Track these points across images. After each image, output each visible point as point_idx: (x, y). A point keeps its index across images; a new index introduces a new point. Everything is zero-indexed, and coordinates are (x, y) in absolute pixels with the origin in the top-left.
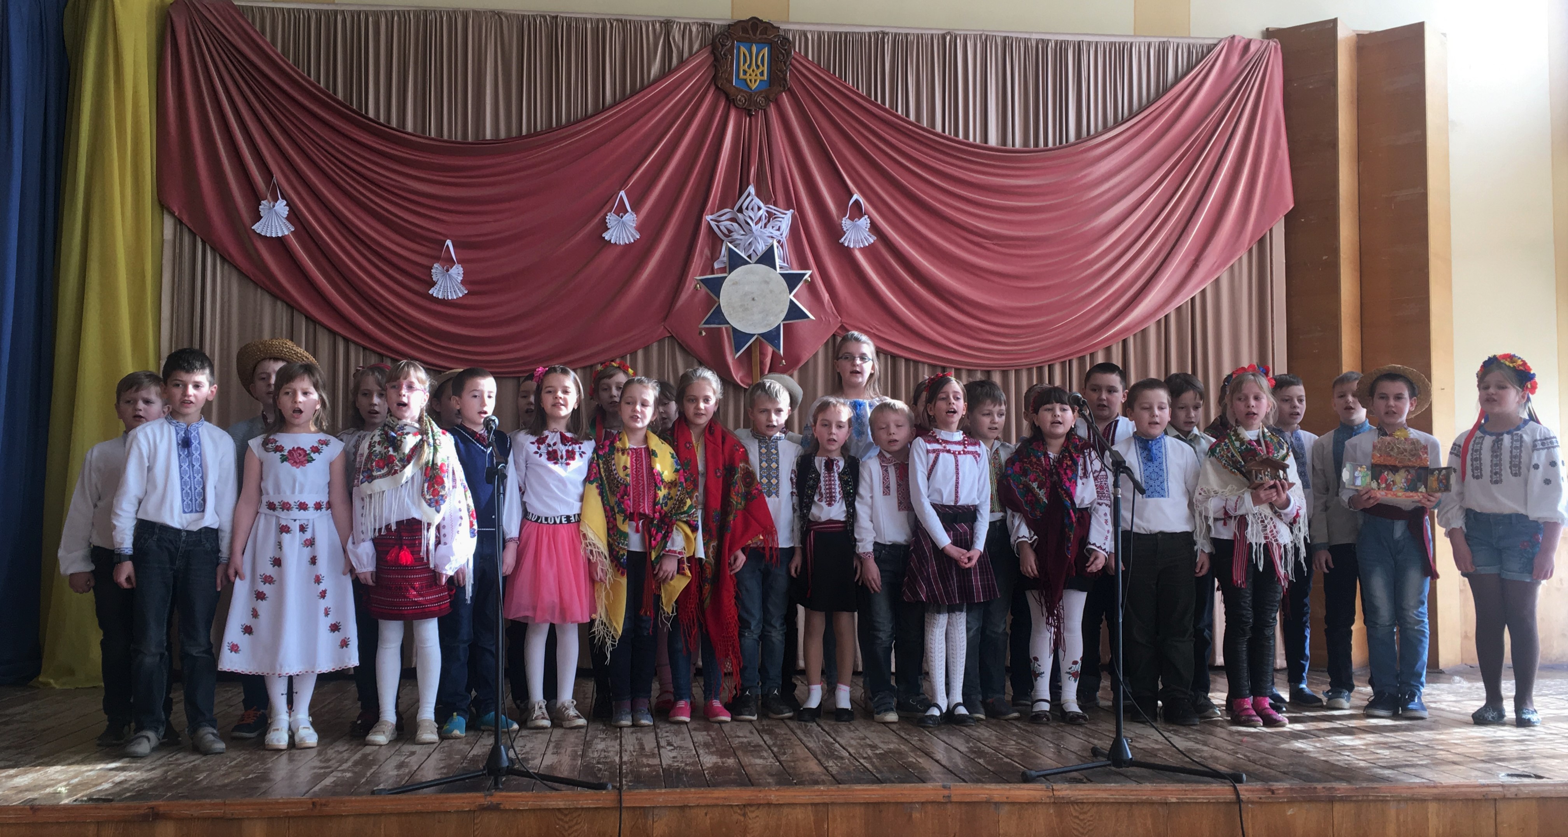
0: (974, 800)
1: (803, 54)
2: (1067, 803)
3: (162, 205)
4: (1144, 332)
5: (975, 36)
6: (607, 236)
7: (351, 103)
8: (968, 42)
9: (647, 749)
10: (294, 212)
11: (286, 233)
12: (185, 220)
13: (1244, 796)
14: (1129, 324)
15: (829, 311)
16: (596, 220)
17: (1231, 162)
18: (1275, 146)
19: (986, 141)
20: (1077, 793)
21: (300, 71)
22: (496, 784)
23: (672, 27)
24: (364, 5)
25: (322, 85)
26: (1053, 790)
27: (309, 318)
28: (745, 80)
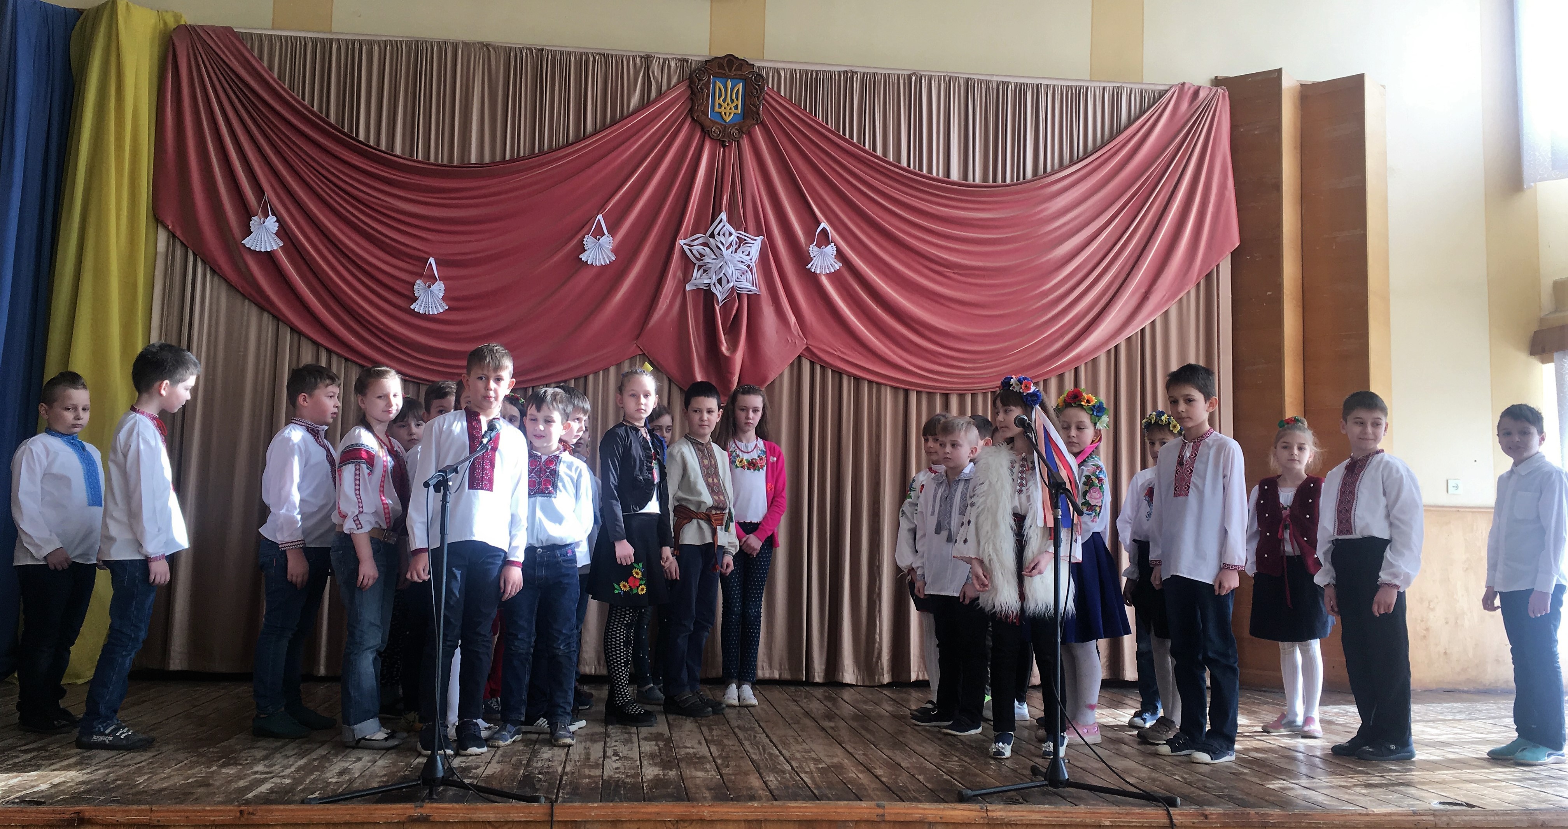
0: (908, 819)
1: (775, 89)
2: (1001, 824)
3: (157, 218)
4: (1095, 361)
5: (939, 77)
6: (583, 257)
7: (343, 127)
8: (933, 82)
9: (592, 759)
10: (284, 230)
11: (275, 248)
12: (178, 233)
13: (1177, 820)
14: (1082, 352)
15: (795, 333)
16: (575, 241)
17: (1180, 201)
18: (1223, 187)
19: (948, 177)
20: (1011, 814)
21: (295, 95)
22: (431, 793)
23: (652, 62)
24: (358, 34)
25: (315, 108)
26: (987, 810)
27: (294, 330)
28: (720, 113)
